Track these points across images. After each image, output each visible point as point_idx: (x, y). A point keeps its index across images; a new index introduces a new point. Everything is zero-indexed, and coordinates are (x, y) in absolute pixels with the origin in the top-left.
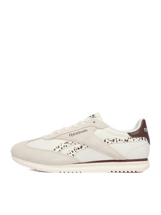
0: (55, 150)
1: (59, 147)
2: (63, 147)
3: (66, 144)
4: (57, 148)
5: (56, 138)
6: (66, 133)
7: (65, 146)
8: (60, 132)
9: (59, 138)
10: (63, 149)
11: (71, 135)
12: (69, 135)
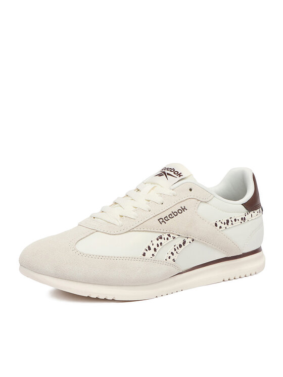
0: (144, 255)
1: (149, 248)
2: (156, 247)
3: (160, 240)
4: (146, 250)
5: (135, 229)
6: (151, 218)
7: (159, 245)
8: (137, 217)
9: (142, 230)
10: (157, 251)
11: (161, 220)
12: (159, 220)
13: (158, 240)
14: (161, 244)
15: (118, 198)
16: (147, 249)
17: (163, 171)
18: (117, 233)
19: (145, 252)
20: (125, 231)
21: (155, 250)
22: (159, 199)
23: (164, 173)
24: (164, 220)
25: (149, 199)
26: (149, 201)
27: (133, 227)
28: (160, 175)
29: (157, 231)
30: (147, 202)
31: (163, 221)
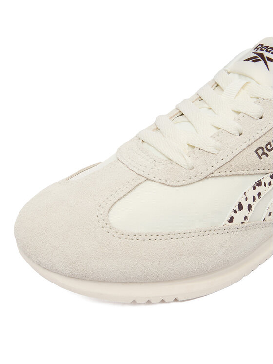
0: (231, 220)
1: (240, 207)
2: (251, 203)
3: (258, 189)
4: (235, 212)
5: (216, 174)
6: (244, 149)
7: (257, 196)
8: (220, 149)
9: (228, 173)
10: (253, 208)
11: (260, 152)
12: (256, 151)
13: (254, 188)
14: (259, 194)
15: (184, 101)
16: (237, 208)
17: (259, 51)
18: (184, 183)
19: (233, 214)
20: (198, 178)
21: (250, 207)
22: (255, 109)
23: (262, 55)
24: (266, 151)
25: (239, 109)
26: (239, 113)
27: (212, 170)
28: (254, 60)
29: (253, 172)
30: (236, 115)
31: (264, 153)
